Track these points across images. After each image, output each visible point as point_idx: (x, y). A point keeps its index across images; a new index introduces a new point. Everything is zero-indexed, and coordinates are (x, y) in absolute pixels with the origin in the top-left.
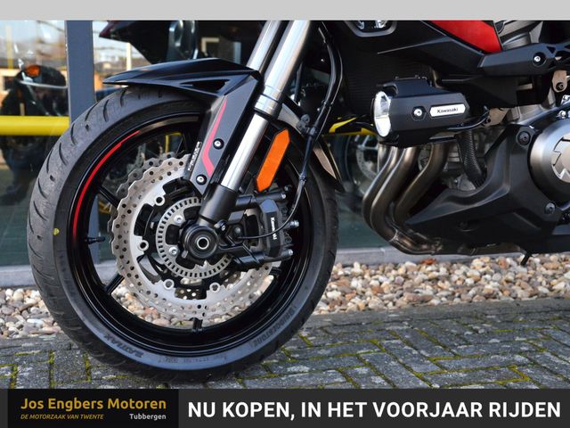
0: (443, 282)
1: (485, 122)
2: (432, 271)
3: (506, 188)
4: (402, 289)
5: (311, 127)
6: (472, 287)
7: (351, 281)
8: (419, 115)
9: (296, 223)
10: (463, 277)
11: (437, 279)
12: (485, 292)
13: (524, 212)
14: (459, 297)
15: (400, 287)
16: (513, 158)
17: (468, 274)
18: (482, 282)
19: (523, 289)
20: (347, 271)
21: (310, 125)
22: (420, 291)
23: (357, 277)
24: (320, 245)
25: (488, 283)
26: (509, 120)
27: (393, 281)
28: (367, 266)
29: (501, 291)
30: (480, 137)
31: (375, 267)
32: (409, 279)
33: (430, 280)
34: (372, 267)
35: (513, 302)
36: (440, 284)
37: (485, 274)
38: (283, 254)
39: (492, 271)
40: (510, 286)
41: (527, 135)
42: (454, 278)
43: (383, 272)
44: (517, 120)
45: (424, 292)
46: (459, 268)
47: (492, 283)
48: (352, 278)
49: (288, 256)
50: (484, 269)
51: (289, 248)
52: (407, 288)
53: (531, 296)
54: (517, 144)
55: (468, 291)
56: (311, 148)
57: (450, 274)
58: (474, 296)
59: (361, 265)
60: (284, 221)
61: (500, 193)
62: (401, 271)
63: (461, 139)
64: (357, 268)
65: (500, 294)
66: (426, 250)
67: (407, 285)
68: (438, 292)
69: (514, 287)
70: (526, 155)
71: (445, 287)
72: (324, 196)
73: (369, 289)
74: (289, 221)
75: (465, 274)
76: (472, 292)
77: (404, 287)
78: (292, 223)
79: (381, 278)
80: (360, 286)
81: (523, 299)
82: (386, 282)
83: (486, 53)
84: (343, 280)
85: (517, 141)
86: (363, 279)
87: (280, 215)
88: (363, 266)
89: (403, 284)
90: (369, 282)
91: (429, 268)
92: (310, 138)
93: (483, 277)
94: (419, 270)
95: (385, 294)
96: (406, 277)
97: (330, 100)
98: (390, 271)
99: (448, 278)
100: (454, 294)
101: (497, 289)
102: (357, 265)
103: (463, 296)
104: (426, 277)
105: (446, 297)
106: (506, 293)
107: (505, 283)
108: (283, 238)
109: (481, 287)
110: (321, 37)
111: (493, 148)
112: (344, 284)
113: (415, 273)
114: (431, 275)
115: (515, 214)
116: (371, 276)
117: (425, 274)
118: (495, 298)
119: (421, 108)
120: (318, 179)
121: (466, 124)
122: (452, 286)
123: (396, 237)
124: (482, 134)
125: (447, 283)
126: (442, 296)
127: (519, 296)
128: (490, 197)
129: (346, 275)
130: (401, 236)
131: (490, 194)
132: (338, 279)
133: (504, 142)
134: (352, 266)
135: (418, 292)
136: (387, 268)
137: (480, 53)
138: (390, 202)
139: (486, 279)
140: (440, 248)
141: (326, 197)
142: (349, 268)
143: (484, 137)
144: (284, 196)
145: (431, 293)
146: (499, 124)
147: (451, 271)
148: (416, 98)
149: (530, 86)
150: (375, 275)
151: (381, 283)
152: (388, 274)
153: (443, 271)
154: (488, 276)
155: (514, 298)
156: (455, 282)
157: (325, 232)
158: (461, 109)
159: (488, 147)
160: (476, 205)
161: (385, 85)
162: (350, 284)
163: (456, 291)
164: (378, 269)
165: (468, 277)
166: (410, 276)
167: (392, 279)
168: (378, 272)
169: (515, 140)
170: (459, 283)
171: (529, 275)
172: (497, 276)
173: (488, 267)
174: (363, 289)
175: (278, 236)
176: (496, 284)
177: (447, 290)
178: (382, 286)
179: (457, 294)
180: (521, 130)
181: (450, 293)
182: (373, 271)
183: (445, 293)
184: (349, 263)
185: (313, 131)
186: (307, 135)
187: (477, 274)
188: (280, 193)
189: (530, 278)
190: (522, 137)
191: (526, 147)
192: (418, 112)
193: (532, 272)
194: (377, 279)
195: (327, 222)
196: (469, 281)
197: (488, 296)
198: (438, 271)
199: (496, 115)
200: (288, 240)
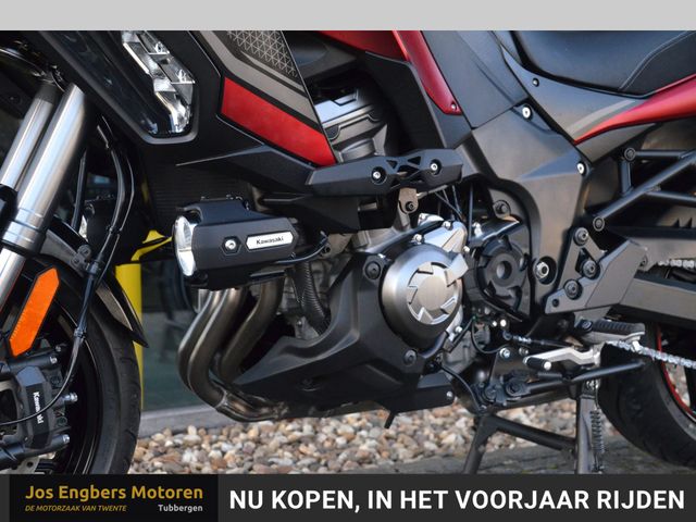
0: (307, 445)
1: (323, 251)
2: (293, 430)
3: (355, 335)
4: (251, 460)
5: (92, 262)
6: (343, 448)
7: (182, 453)
8: (232, 247)
9: (73, 397)
10: (332, 436)
11: (299, 441)
12: (358, 455)
13: (379, 363)
14: (326, 465)
15: (249, 457)
16: (361, 296)
17: (339, 431)
18: (357, 441)
19: (406, 447)
20: (178, 440)
21: (91, 260)
22: (275, 460)
23: (191, 447)
24: (112, 423)
25: (364, 442)
26: (355, 246)
27: (241, 449)
28: (206, 429)
29: (379, 453)
30: (325, 267)
31: (218, 431)
32: (262, 444)
33: (289, 444)
34: (213, 431)
35: (392, 467)
36: (302, 448)
37: (360, 429)
38: (55, 442)
39: (369, 424)
40: (391, 445)
41: (377, 267)
42: (322, 438)
43: (228, 436)
44: (365, 247)
45: (281, 462)
46: (328, 424)
47: (369, 442)
48: (184, 449)
49: (62, 445)
50: (360, 423)
51: (66, 432)
52: (259, 458)
53: (415, 456)
54: (364, 279)
55: (338, 455)
56: (93, 288)
57: (316, 432)
58: (345, 461)
59: (198, 429)
60: (54, 396)
61: (347, 342)
62: (253, 433)
63: (296, 273)
64: (192, 435)
65: (378, 456)
66: (266, 414)
67: (259, 453)
68: (299, 460)
69: (395, 445)
70: (376, 292)
71: (309, 453)
72: (116, 355)
73: (207, 463)
74: (62, 395)
75: (335, 431)
76: (342, 457)
77: (255, 456)
78: (68, 397)
79: (225, 446)
80: (195, 459)
81: (405, 461)
82: (231, 451)
83: (317, 166)
84: (172, 454)
85: (364, 273)
86: (200, 449)
87: (48, 388)
88: (201, 431)
89: (253, 452)
90: (207, 453)
91: (290, 427)
92: (91, 278)
93: (359, 433)
94: (276, 430)
95: (228, 468)
96: (258, 442)
97: (119, 224)
98: (237, 435)
99: (313, 439)
100: (319, 460)
101: (373, 450)
102: (192, 430)
103: (330, 464)
104: (285, 440)
105: (309, 466)
106: (385, 454)
107: (385, 441)
108: (52, 419)
109: (353, 449)
110: (102, 139)
111: (339, 281)
112: (172, 459)
113: (271, 435)
114: (290, 437)
115: (369, 366)
116: (211, 444)
117: (284, 435)
118: (370, 463)
119: (234, 238)
120: (107, 333)
121: (298, 256)
122: (318, 450)
123: (224, 402)
124: (326, 263)
125: (311, 446)
126: (304, 465)
127: (401, 457)
128: (337, 346)
129: (176, 446)
130: (231, 400)
131: (336, 343)
132: (165, 453)
133: (350, 275)
134: (185, 432)
135: (273, 463)
136: (233, 431)
137: (308, 166)
138: (215, 353)
139: (361, 437)
140: (285, 411)
141: (120, 355)
142: (180, 435)
143: (330, 267)
144: (54, 360)
145: (290, 462)
146: (344, 252)
147: (318, 429)
148: (227, 226)
149: (374, 206)
150: (216, 442)
151: (224, 453)
152: (235, 439)
153: (307, 428)
154: (363, 433)
155: (395, 461)
156: (323, 444)
157: (119, 405)
158: (287, 238)
159: (333, 279)
160: (320, 357)
161: (186, 209)
162: (180, 459)
163: (322, 456)
164: (221, 434)
165: (339, 436)
166: (264, 440)
167: (239, 445)
168: (221, 437)
169: (361, 273)
170: (327, 444)
171: (415, 427)
172: (375, 432)
173: (364, 420)
174: (199, 465)
175: (45, 419)
176: (374, 442)
177: (311, 456)
178: (226, 457)
179: (323, 462)
180: (369, 259)
181: (314, 460)
182: (214, 437)
183: (307, 461)
184: (180, 427)
185: (94, 268)
186: (87, 274)
187: (350, 430)
188: (48, 355)
189: (415, 431)
190: (370, 268)
191: (376, 282)
192: (231, 244)
193: (418, 422)
194: (219, 448)
195: (121, 390)
196: (341, 441)
197: (361, 462)
198: (301, 430)
199: (337, 242)
200: (62, 421)
